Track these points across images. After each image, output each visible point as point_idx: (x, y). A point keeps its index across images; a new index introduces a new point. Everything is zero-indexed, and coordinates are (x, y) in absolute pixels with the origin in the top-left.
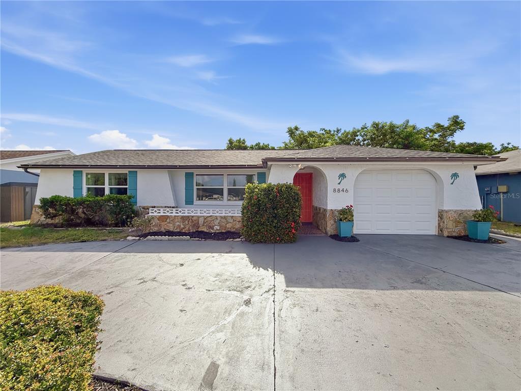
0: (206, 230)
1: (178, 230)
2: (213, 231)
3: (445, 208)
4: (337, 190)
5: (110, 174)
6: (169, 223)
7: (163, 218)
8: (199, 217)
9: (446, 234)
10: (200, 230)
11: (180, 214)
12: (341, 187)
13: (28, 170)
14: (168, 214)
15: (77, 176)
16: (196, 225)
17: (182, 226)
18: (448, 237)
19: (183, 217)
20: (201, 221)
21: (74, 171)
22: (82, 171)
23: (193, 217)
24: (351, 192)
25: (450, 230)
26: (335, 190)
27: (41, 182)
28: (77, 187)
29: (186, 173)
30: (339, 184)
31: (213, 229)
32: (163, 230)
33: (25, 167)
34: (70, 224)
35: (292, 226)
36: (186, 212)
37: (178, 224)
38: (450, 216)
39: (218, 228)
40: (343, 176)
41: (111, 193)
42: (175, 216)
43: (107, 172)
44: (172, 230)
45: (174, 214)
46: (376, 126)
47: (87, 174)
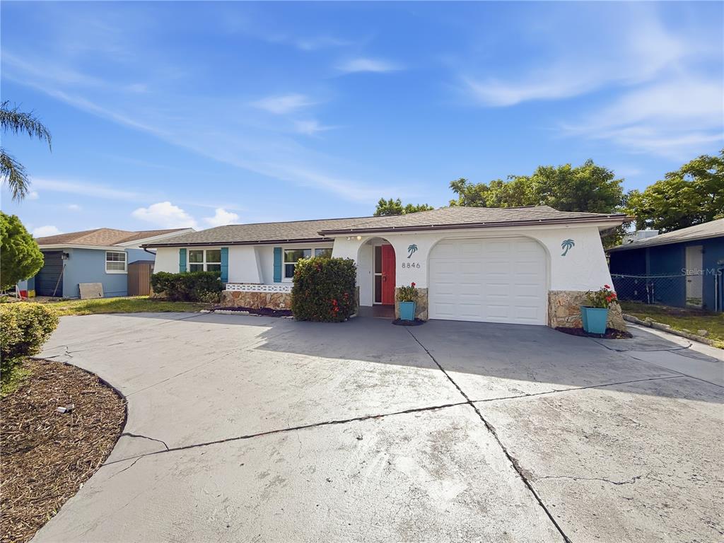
0: (272, 308)
1: (248, 307)
2: (278, 309)
3: (554, 289)
4: (406, 265)
5: (207, 251)
6: (241, 299)
7: (236, 294)
8: (266, 294)
9: (554, 325)
10: (267, 307)
11: (251, 291)
12: (411, 261)
13: (147, 249)
14: (241, 290)
15: (183, 252)
16: (264, 302)
17: (252, 303)
18: (557, 329)
19: (252, 293)
20: (268, 297)
21: (181, 249)
22: (186, 249)
23: (261, 293)
24: (424, 268)
25: (561, 319)
26: (404, 265)
27: (157, 259)
28: (183, 265)
29: (275, 248)
30: (409, 257)
31: (279, 306)
32: (236, 306)
33: (145, 246)
34: (172, 298)
35: (334, 304)
36: (267, 288)
37: (248, 300)
38: (560, 299)
39: (283, 305)
40: (413, 248)
41: (208, 269)
42: (246, 292)
43: (205, 249)
44: (243, 306)
45: (246, 290)
46: (543, 171)
47: (190, 252)
